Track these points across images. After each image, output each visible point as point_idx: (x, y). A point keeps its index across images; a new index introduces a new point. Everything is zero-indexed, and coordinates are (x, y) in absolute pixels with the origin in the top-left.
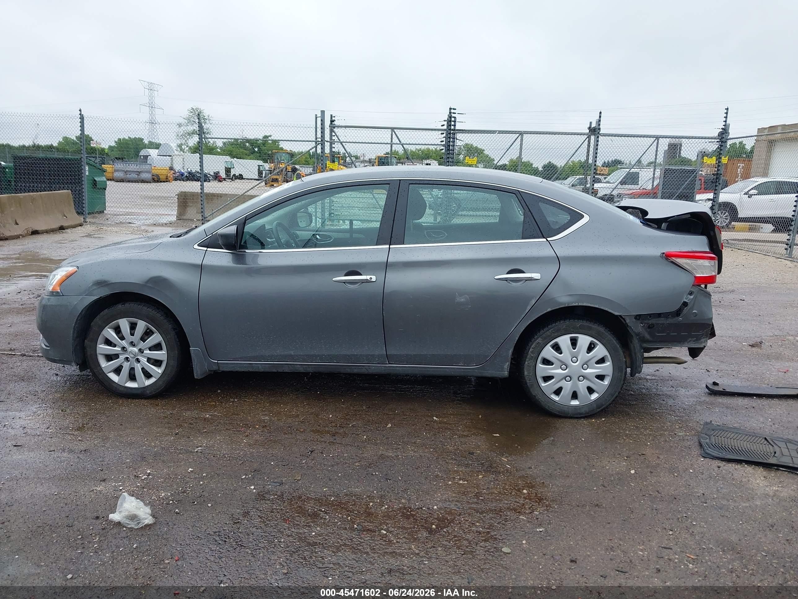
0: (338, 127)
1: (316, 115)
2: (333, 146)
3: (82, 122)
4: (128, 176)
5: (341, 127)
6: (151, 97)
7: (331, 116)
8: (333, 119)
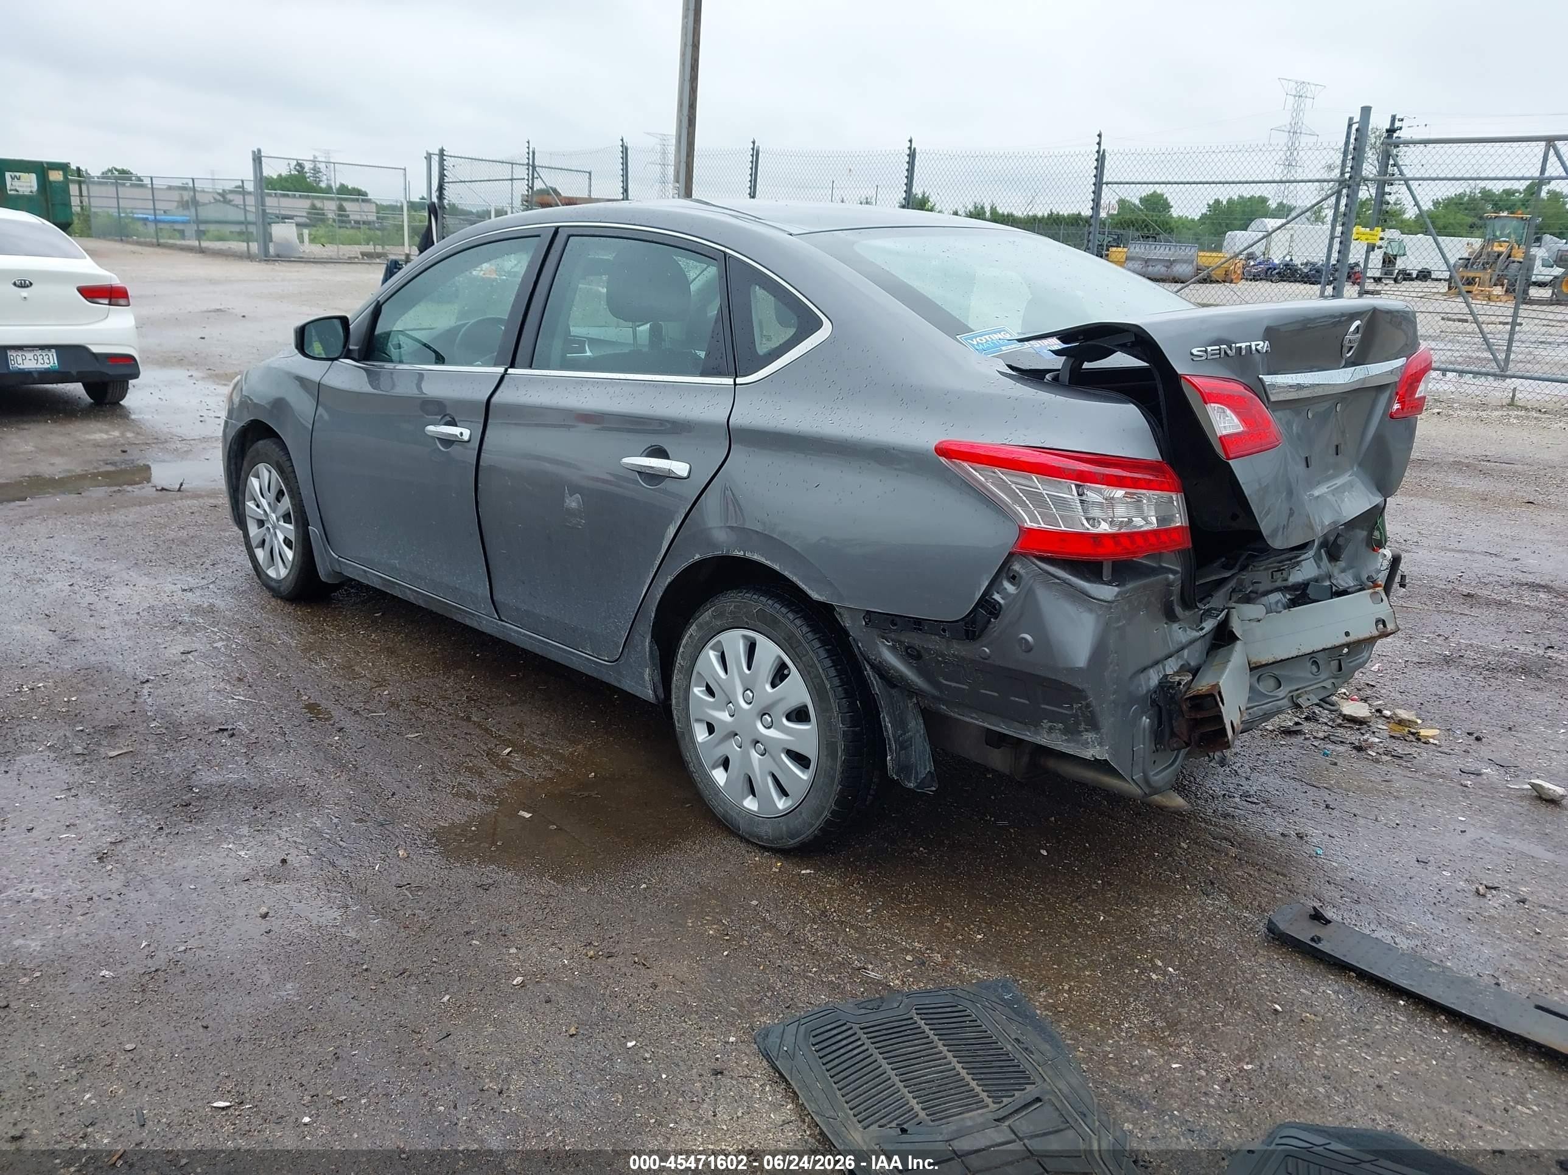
0: (1407, 143)
1: (1351, 119)
2: (1387, 189)
3: (911, 163)
4: (1150, 268)
5: (1415, 143)
6: (1297, 111)
7: (1394, 118)
8: (1397, 124)
